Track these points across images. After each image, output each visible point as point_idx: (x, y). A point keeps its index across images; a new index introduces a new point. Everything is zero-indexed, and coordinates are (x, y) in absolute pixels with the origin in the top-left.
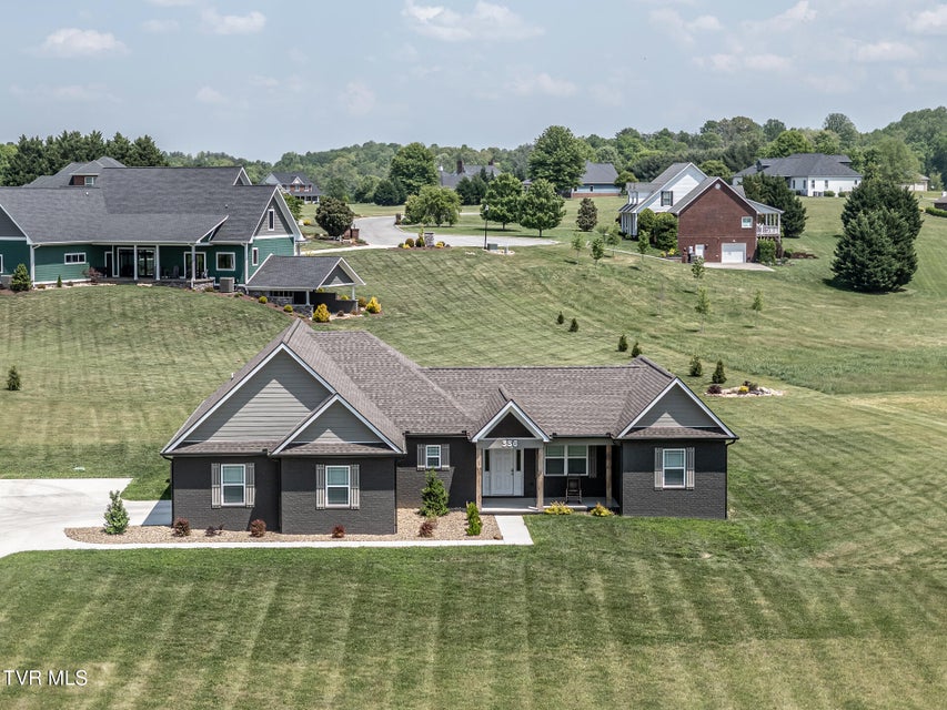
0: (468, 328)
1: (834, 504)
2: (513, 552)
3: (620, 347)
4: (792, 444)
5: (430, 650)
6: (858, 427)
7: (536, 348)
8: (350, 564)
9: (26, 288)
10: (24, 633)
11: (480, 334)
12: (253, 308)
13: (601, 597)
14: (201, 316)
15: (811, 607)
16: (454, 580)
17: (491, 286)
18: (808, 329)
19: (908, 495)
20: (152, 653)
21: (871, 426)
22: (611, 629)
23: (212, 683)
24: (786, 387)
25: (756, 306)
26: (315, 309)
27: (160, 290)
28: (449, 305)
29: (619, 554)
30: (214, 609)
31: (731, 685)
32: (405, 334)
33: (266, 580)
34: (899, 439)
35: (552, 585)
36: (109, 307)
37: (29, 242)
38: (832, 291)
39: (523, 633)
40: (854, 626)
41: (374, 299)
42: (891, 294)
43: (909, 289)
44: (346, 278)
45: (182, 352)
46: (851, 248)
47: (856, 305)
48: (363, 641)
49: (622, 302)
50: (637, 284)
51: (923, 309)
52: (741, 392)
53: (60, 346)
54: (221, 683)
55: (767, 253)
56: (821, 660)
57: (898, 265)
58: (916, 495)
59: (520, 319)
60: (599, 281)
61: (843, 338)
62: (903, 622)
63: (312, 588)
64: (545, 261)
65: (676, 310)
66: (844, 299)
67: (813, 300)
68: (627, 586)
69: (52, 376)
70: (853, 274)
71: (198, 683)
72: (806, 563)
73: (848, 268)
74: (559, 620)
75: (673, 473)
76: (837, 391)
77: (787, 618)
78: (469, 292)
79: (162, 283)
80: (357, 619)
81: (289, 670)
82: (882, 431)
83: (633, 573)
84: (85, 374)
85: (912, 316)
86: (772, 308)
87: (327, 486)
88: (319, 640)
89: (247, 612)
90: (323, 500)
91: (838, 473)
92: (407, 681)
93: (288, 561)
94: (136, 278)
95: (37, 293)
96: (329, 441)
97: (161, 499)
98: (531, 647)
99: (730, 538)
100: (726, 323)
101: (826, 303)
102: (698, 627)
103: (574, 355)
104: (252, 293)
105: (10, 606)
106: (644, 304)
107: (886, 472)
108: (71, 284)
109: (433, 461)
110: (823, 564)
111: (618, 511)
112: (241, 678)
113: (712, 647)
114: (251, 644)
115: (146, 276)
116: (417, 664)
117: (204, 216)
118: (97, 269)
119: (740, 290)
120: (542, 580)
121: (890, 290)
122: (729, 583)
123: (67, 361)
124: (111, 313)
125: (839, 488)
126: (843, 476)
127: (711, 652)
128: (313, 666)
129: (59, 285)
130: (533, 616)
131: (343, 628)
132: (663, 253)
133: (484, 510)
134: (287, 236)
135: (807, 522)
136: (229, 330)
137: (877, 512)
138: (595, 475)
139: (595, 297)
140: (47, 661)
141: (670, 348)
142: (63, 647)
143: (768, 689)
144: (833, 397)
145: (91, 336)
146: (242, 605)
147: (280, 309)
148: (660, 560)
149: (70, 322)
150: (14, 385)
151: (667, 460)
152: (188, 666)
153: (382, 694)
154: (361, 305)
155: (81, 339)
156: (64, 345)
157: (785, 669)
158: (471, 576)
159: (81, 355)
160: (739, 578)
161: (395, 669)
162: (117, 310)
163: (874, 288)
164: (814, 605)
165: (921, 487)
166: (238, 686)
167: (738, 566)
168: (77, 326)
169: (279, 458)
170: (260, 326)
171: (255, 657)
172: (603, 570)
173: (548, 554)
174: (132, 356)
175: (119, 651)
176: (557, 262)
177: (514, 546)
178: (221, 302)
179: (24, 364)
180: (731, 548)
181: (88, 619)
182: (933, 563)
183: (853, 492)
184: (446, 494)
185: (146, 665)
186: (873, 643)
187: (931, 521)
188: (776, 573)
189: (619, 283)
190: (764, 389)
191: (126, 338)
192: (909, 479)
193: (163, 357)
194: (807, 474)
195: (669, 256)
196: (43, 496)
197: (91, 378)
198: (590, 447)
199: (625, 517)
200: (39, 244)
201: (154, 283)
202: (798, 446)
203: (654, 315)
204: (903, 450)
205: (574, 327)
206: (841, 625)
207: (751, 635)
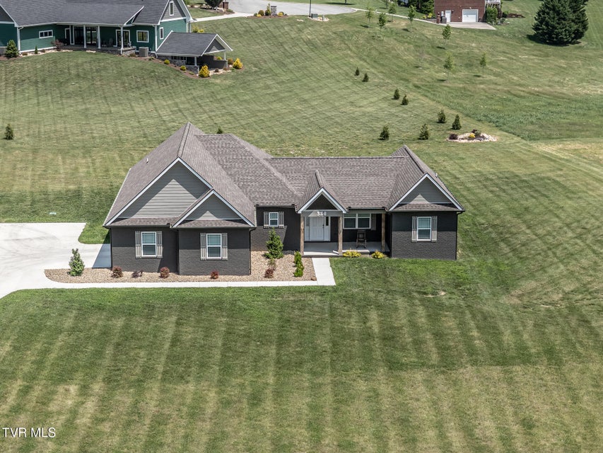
0: (298, 80)
1: (523, 245)
2: (323, 291)
3: (395, 96)
4: (501, 189)
5: (271, 373)
6: (543, 172)
7: (341, 97)
8: (221, 302)
9: (15, 56)
10: (21, 361)
11: (305, 85)
12: (161, 69)
13: (376, 329)
14: (127, 76)
15: (505, 338)
16: (286, 315)
17: (313, 45)
18: (515, 78)
19: (571, 238)
20: (100, 378)
21: (551, 171)
22: (381, 357)
23: (137, 402)
24: (499, 133)
25: (483, 63)
26: (200, 69)
27: (101, 56)
28: (287, 61)
29: (388, 292)
30: (138, 339)
31: (454, 404)
32: (258, 86)
33: (169, 315)
34: (568, 184)
35: (346, 319)
36: (69, 70)
37: (16, 25)
38: (532, 44)
39: (328, 360)
40: (530, 355)
41: (238, 59)
42: (570, 45)
43: (583, 42)
44: (220, 47)
45: (115, 104)
46: (546, 15)
47: (547, 55)
48: (229, 367)
49: (397, 57)
50: (407, 42)
51: (590, 58)
52: (470, 138)
53: (38, 100)
54: (143, 401)
55: (491, 16)
56: (509, 384)
57: (576, 27)
58: (576, 237)
59: (332, 71)
60: (383, 40)
61: (538, 86)
62: (561, 351)
63: (198, 322)
64: (348, 26)
65: (431, 63)
66: (540, 51)
67: (520, 52)
68: (392, 320)
69: (34, 126)
70: (546, 33)
71: (129, 401)
72: (504, 299)
73: (543, 29)
74: (350, 348)
75: (423, 232)
76: (532, 138)
77: (491, 347)
78: (299, 50)
79: (102, 51)
80: (227, 348)
81: (184, 390)
82: (558, 176)
83: (396, 309)
84: (55, 124)
85: (583, 65)
86: (493, 59)
87: (207, 246)
88: (203, 365)
89: (158, 342)
90: (205, 254)
91: (528, 217)
92: (256, 399)
93: (183, 299)
94: (85, 47)
95: (23, 59)
96: (209, 219)
97: (104, 243)
98: (332, 372)
99: (458, 277)
100: (463, 73)
101: (527, 54)
102: (435, 355)
103: (365, 102)
104: (160, 57)
105: (13, 337)
106: (411, 58)
107: (558, 217)
108: (43, 51)
109: (274, 222)
110: (516, 301)
111: (389, 254)
112: (155, 397)
113: (443, 372)
114: (160, 368)
115: (91, 45)
116: (262, 386)
117: (128, 6)
118: (60, 41)
119: (473, 45)
120: (340, 315)
121: (570, 43)
122: (455, 317)
123: (42, 112)
124: (70, 74)
125: (528, 231)
126: (531, 220)
127: (442, 376)
128: (199, 387)
129: (36, 52)
130: (334, 345)
131: (217, 355)
132: (425, 16)
133: (306, 253)
134: (182, 18)
135: (506, 262)
136: (145, 85)
137: (550, 253)
138: (374, 229)
139: (380, 53)
140: (36, 384)
141: (427, 96)
142: (45, 372)
143: (476, 407)
144: (528, 142)
145: (58, 91)
146: (155, 336)
147: (178, 68)
148: (413, 298)
149: (44, 81)
150: (9, 136)
151: (419, 224)
152: (123, 388)
153: (241, 410)
154: (230, 63)
155: (51, 93)
156: (41, 99)
157: (487, 391)
158: (297, 312)
159: (51, 107)
160: (462, 313)
161: (249, 390)
162: (73, 72)
163: (560, 43)
164: (508, 338)
165: (579, 230)
166: (153, 403)
167: (462, 303)
168: (48, 84)
169: (177, 230)
170: (165, 82)
171: (163, 380)
172: (379, 307)
173: (344, 293)
174: (83, 107)
175: (79, 375)
176: (356, 26)
177: (323, 286)
178: (140, 64)
179: (15, 115)
180: (457, 286)
181: (61, 348)
182: (582, 299)
183: (536, 235)
184: (282, 245)
185: (97, 387)
186: (542, 369)
187: (584, 262)
188: (486, 308)
189: (395, 42)
190: (485, 135)
191: (79, 93)
192: (571, 224)
193: (104, 108)
194: (508, 217)
195: (428, 19)
196: (31, 239)
197: (59, 127)
198: (372, 215)
199: (393, 259)
200: (23, 26)
201: (97, 50)
202: (504, 191)
203: (417, 67)
204: (570, 195)
205: (366, 79)
206: (523, 354)
207: (466, 363)
